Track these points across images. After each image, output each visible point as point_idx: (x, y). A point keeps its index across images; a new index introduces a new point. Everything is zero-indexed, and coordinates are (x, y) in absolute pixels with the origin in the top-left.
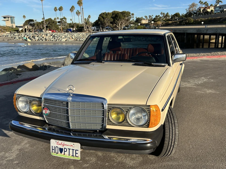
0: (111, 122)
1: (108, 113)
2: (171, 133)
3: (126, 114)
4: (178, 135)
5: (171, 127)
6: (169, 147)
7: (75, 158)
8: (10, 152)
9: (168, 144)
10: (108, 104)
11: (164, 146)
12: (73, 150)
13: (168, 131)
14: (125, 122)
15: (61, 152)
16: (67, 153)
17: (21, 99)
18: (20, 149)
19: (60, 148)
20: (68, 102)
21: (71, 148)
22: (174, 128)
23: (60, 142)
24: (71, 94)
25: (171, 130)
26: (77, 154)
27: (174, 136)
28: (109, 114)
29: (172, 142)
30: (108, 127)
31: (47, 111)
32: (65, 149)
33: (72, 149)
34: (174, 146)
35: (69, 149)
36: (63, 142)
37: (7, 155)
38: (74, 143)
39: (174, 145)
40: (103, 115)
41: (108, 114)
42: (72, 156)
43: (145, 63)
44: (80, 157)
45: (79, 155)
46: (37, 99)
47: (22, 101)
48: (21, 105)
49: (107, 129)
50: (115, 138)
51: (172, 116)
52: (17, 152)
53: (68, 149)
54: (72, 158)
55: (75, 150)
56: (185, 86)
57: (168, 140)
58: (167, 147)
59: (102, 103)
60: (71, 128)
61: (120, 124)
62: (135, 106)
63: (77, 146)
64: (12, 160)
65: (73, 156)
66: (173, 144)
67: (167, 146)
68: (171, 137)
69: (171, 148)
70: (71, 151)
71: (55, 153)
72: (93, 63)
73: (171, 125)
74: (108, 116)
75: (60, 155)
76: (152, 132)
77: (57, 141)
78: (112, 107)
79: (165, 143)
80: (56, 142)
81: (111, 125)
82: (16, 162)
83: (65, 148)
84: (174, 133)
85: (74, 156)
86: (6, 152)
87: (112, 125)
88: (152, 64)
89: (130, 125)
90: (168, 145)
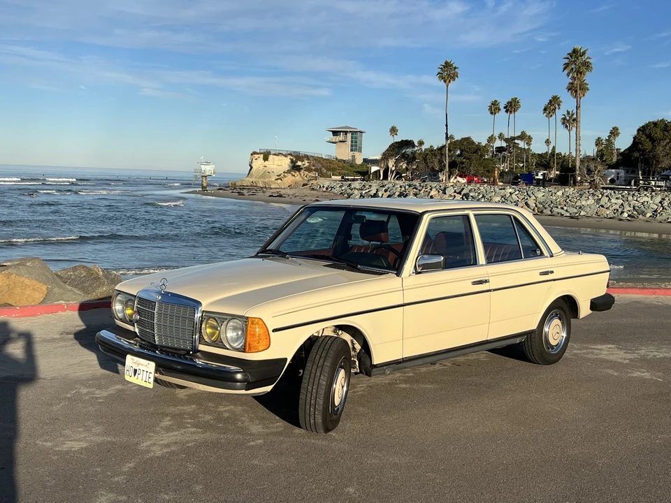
1: (201, 324)
2: (311, 380)
5: (314, 371)
6: (308, 407)
10: (203, 311)
14: (218, 343)
16: (140, 377)
22: (318, 374)
25: (313, 375)
28: (203, 326)
30: (202, 347)
37: (98, 392)
45: (152, 380)
47: (121, 302)
49: (199, 351)
51: (324, 355)
60: (157, 343)
62: (234, 317)
64: (97, 398)
66: (312, 402)
69: (312, 409)
78: (208, 315)
84: (316, 382)
86: (97, 389)
88: (359, 266)
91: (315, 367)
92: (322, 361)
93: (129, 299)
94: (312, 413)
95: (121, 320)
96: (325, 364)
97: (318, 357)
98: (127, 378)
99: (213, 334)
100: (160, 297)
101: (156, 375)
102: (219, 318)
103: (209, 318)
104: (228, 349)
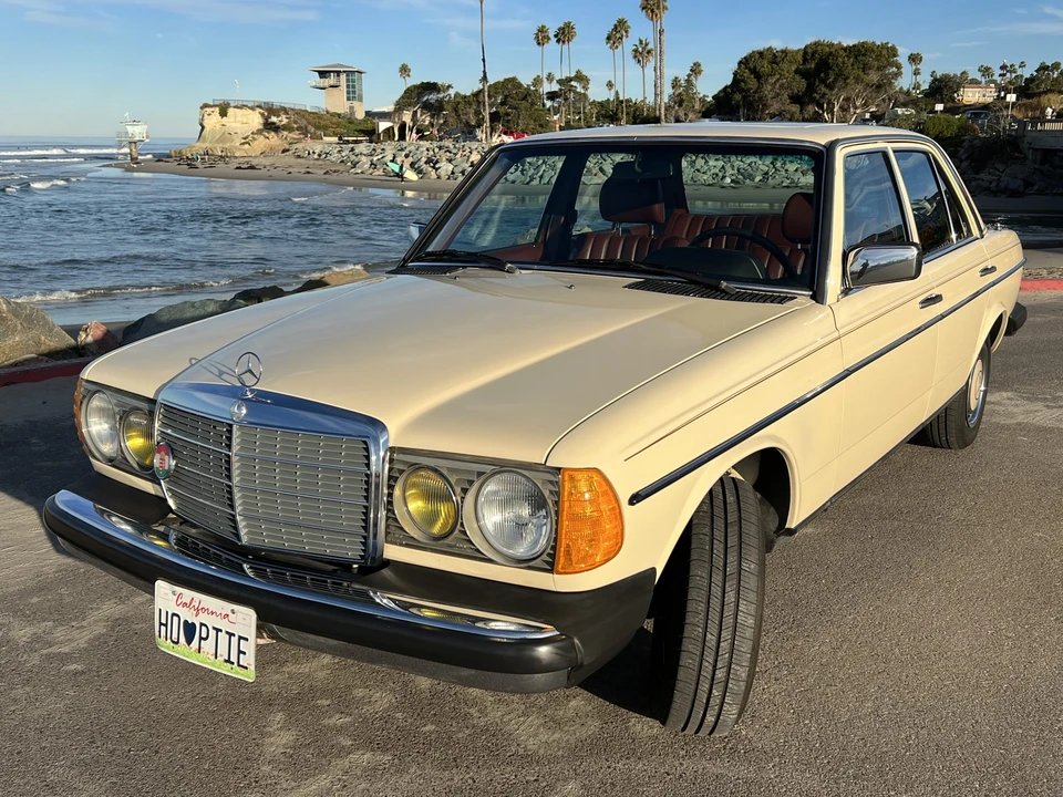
0: (402, 529)
3: (462, 502)
4: (749, 633)
5: (717, 591)
6: (705, 686)
7: (238, 673)
8: (74, 624)
9: (696, 669)
11: (679, 677)
12: (231, 635)
13: (702, 607)
15: (189, 640)
16: (208, 646)
17: (96, 402)
18: (117, 617)
19: (186, 622)
20: (231, 426)
21: (224, 625)
22: (731, 597)
23: (188, 594)
24: (248, 393)
25: (716, 603)
26: (245, 653)
27: (726, 634)
29: (716, 661)
31: (167, 457)
32: (203, 628)
33: (227, 633)
34: (730, 686)
35: (218, 630)
36: (198, 596)
38: (236, 607)
39: (730, 681)
40: (367, 498)
41: (390, 495)
42: (226, 661)
43: (692, 282)
44: (252, 668)
45: (249, 659)
46: (144, 406)
48: (96, 427)
50: (430, 611)
51: (733, 540)
52: (100, 629)
53: (214, 628)
54: (225, 669)
55: (237, 636)
56: (1020, 418)
57: (698, 653)
58: (694, 684)
59: (365, 443)
61: (438, 543)
62: (502, 466)
63: (244, 622)
65: (228, 661)
66: (720, 674)
67: (695, 679)
68: (711, 639)
70: (223, 637)
71: (169, 640)
72: (471, 270)
73: (720, 578)
74: (390, 503)
75: (184, 652)
76: (573, 596)
77: (179, 590)
79: (681, 663)
80: (174, 593)
81: (401, 545)
82: (73, 667)
83: (202, 624)
84: (728, 621)
85: (233, 663)
87: (407, 545)
89: (478, 550)
90: (695, 673)
91: (717, 578)
92: (732, 558)
93: (131, 409)
94: (715, 701)
95: (111, 461)
96: (744, 565)
97: (719, 547)
98: (165, 646)
99: (432, 518)
100: (244, 411)
101: (261, 641)
102: (450, 470)
103: (417, 468)
104: (490, 561)
